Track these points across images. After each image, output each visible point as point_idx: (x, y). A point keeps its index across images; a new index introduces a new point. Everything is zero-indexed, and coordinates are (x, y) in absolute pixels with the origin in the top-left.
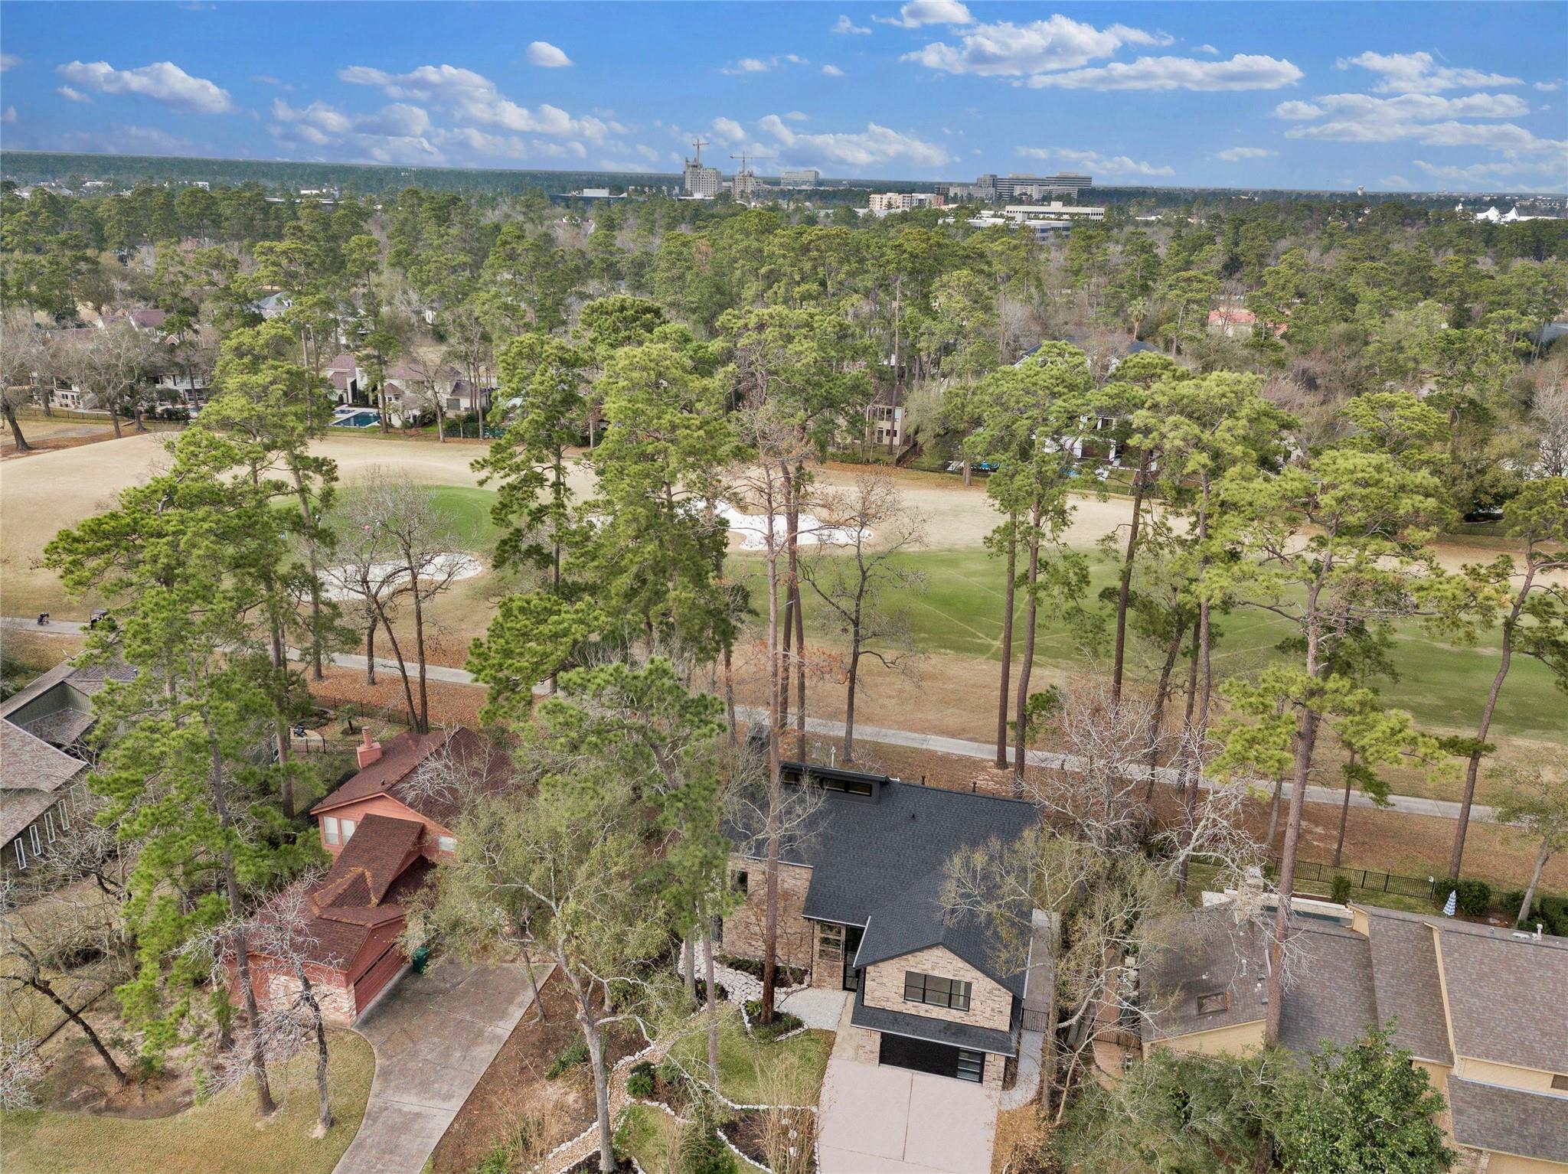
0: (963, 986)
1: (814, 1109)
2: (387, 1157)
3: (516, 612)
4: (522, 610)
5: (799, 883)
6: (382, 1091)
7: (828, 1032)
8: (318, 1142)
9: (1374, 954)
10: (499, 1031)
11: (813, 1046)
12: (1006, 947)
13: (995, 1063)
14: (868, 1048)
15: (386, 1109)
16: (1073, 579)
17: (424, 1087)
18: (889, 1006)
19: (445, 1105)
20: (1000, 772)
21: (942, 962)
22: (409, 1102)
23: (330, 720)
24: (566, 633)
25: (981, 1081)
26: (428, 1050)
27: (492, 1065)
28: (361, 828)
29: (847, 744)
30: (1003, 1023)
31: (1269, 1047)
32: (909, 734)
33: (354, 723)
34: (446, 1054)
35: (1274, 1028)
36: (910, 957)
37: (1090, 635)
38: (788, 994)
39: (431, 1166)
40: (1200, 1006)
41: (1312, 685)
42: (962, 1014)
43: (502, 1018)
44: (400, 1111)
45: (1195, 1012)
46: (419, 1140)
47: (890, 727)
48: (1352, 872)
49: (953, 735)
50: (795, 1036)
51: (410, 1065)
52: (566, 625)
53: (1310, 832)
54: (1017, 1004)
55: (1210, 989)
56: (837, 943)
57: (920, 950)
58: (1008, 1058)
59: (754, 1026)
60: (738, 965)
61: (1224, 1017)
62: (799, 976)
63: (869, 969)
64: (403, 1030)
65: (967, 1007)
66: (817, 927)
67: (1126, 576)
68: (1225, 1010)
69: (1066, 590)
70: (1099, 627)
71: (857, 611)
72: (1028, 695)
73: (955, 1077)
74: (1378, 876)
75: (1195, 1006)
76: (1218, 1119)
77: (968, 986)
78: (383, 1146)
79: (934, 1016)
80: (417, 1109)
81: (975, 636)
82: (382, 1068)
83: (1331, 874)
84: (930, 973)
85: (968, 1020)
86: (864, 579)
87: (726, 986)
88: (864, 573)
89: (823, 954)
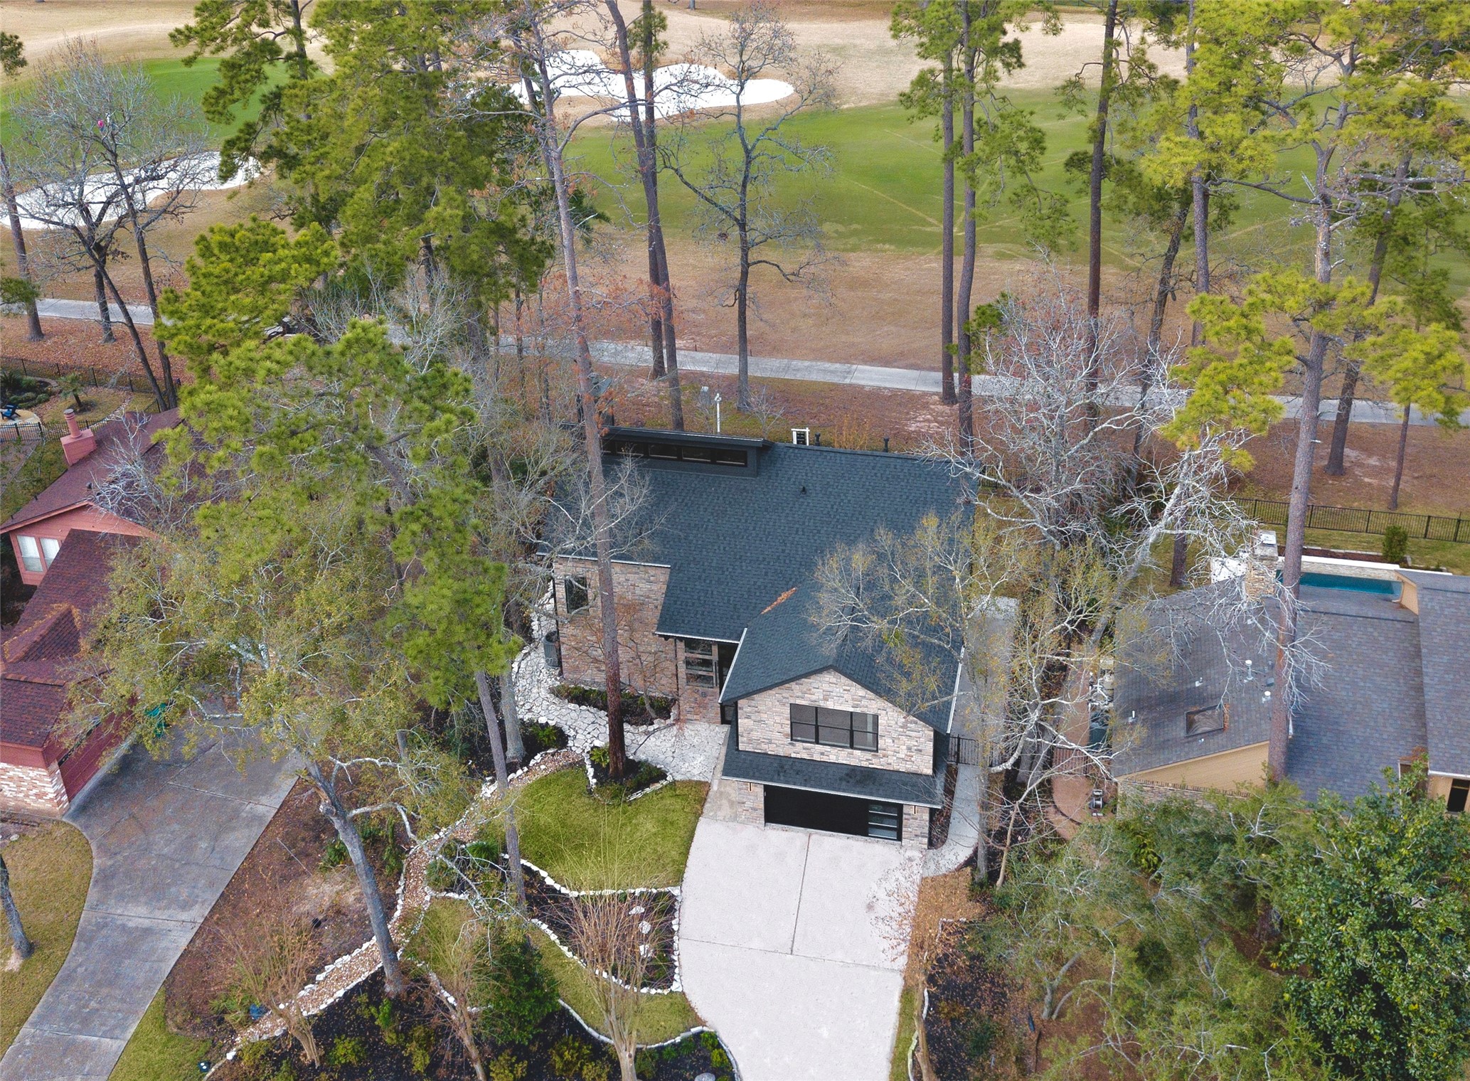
0: (870, 720)
1: (676, 891)
2: (105, 991)
3: (216, 251)
4: (223, 246)
5: (655, 587)
6: (100, 902)
7: (699, 783)
8: (12, 976)
9: (1424, 642)
10: (260, 809)
11: (677, 804)
12: (908, 675)
13: (916, 816)
14: (748, 804)
15: (106, 925)
16: (1023, 147)
17: (157, 893)
18: (771, 750)
19: (185, 916)
20: (947, 409)
21: (838, 690)
22: (136, 915)
23: (51, 394)
24: (284, 277)
25: (899, 838)
26: (163, 843)
27: (250, 856)
28: (64, 547)
29: (739, 387)
30: (924, 765)
31: (1273, 783)
32: (827, 365)
33: (82, 397)
34: (189, 845)
35: (1280, 758)
36: (793, 685)
37: (1048, 223)
38: (648, 734)
39: (162, 999)
40: (1190, 725)
41: (1318, 295)
42: (868, 755)
43: (266, 791)
44: (124, 926)
45: (1183, 734)
46: (148, 965)
47: (803, 357)
48: (1411, 519)
49: (886, 361)
50: (656, 792)
51: (141, 864)
52: (283, 265)
53: (1361, 465)
54: (941, 743)
55: (1204, 700)
56: (706, 663)
57: (807, 675)
58: (932, 812)
59: (600, 782)
60: (580, 697)
61: (1221, 738)
62: (663, 709)
63: (741, 703)
64: (133, 816)
65: (875, 748)
66: (681, 645)
67: (1099, 135)
68: (1222, 730)
69: (1013, 162)
70: (1059, 211)
71: (743, 207)
72: (972, 308)
73: (866, 835)
74: (1445, 521)
75: (1182, 723)
76: (1195, 889)
77: (876, 717)
78: (99, 976)
79: (832, 759)
80: (146, 923)
81: (924, 222)
82: (102, 871)
83: (1383, 522)
84: (822, 704)
85: (877, 763)
86: (748, 163)
87: (565, 728)
88: (748, 152)
89: (691, 678)
